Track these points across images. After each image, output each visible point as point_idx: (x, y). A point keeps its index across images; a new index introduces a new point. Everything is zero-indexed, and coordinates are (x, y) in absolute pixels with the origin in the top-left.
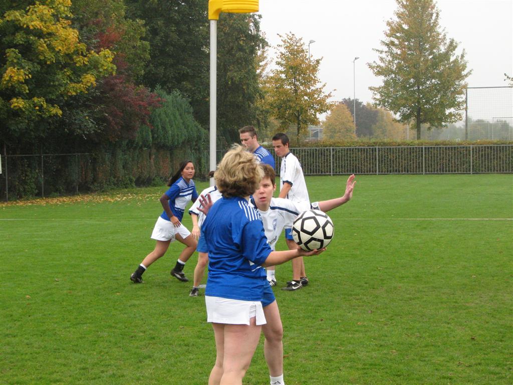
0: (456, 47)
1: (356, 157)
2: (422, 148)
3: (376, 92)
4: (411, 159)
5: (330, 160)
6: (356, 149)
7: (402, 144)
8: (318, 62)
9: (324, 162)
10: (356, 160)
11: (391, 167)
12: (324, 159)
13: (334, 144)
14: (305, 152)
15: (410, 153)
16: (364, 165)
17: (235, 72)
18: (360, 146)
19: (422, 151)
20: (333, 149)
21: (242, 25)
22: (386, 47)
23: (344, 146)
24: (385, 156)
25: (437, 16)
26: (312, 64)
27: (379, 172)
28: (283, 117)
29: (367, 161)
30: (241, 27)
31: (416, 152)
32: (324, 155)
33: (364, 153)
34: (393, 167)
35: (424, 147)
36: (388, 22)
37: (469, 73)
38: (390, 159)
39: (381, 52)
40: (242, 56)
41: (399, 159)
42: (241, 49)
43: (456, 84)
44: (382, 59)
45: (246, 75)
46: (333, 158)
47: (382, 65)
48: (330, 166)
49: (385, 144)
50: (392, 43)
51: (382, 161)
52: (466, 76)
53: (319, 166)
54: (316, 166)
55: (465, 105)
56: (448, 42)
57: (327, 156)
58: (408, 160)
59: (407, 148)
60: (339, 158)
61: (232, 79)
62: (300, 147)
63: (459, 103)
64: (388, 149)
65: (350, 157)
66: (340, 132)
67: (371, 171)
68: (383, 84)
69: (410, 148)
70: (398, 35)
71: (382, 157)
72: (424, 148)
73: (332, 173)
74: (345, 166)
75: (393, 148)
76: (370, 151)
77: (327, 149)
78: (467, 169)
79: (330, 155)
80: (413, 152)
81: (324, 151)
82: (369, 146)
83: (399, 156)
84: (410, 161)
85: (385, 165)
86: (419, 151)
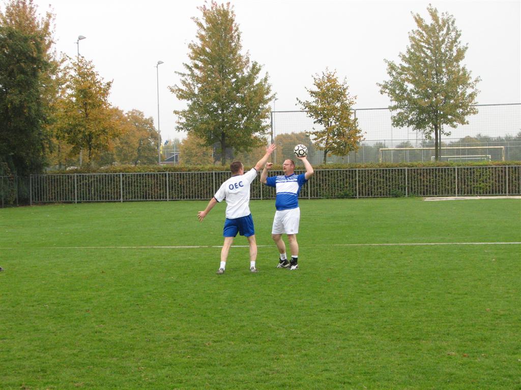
0: (260, 69)
1: (146, 183)
2: (212, 173)
3: (181, 116)
4: (201, 185)
5: (120, 186)
6: (146, 174)
7: (193, 169)
8: (109, 84)
9: (114, 188)
10: (146, 186)
11: (181, 193)
12: (114, 185)
13: (125, 169)
14: (94, 178)
15: (201, 178)
16: (155, 191)
17: (15, 95)
18: (151, 171)
19: (212, 177)
20: (123, 175)
21: (22, 46)
22: (188, 70)
23: (135, 172)
24: (175, 182)
25: (239, 39)
26: (102, 87)
27: (169, 198)
28: (74, 142)
29: (157, 187)
30: (22, 48)
31: (206, 177)
32: (114, 181)
33: (154, 179)
34: (184, 193)
35: (214, 172)
36: (190, 44)
37: (273, 97)
38: (181, 185)
39: (184, 75)
40: (23, 79)
41: (189, 184)
42: (22, 71)
43: (260, 108)
44: (184, 83)
45: (27, 98)
46: (123, 184)
47: (184, 88)
48: (120, 192)
49: (175, 170)
50: (196, 66)
51: (172, 187)
52: (270, 99)
53: (109, 193)
54: (106, 193)
55: (270, 129)
56: (251, 65)
57: (117, 182)
58: (198, 186)
59: (198, 174)
60: (129, 184)
61: (12, 103)
62: (89, 173)
63: (264, 127)
64: (178, 174)
65: (140, 183)
66: (197, 156)
67: (161, 198)
68: (187, 108)
69: (201, 173)
70: (202, 57)
71: (172, 182)
72: (214, 174)
73: (122, 199)
74: (135, 192)
75: (183, 174)
76: (160, 177)
77: (117, 175)
78: (257, 194)
79: (120, 181)
80: (203, 178)
81: (114, 177)
82: (158, 172)
83: (189, 181)
84: (201, 187)
85: (175, 190)
86: (210, 177)
